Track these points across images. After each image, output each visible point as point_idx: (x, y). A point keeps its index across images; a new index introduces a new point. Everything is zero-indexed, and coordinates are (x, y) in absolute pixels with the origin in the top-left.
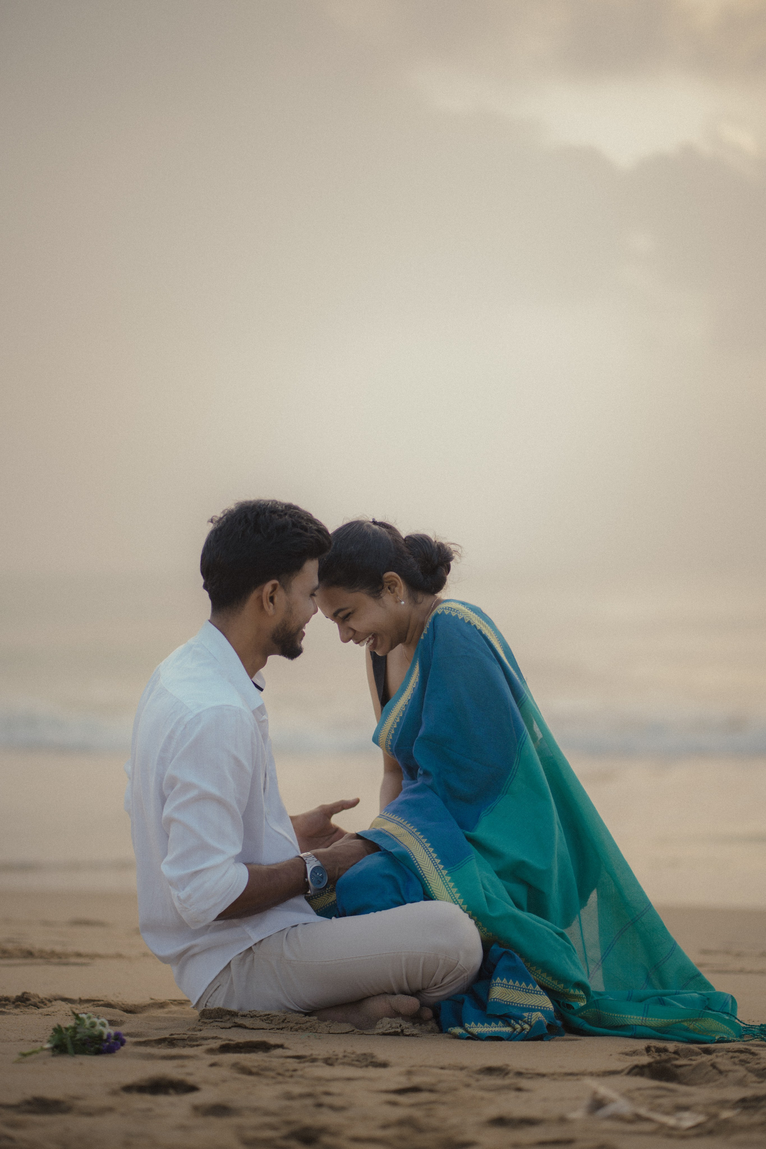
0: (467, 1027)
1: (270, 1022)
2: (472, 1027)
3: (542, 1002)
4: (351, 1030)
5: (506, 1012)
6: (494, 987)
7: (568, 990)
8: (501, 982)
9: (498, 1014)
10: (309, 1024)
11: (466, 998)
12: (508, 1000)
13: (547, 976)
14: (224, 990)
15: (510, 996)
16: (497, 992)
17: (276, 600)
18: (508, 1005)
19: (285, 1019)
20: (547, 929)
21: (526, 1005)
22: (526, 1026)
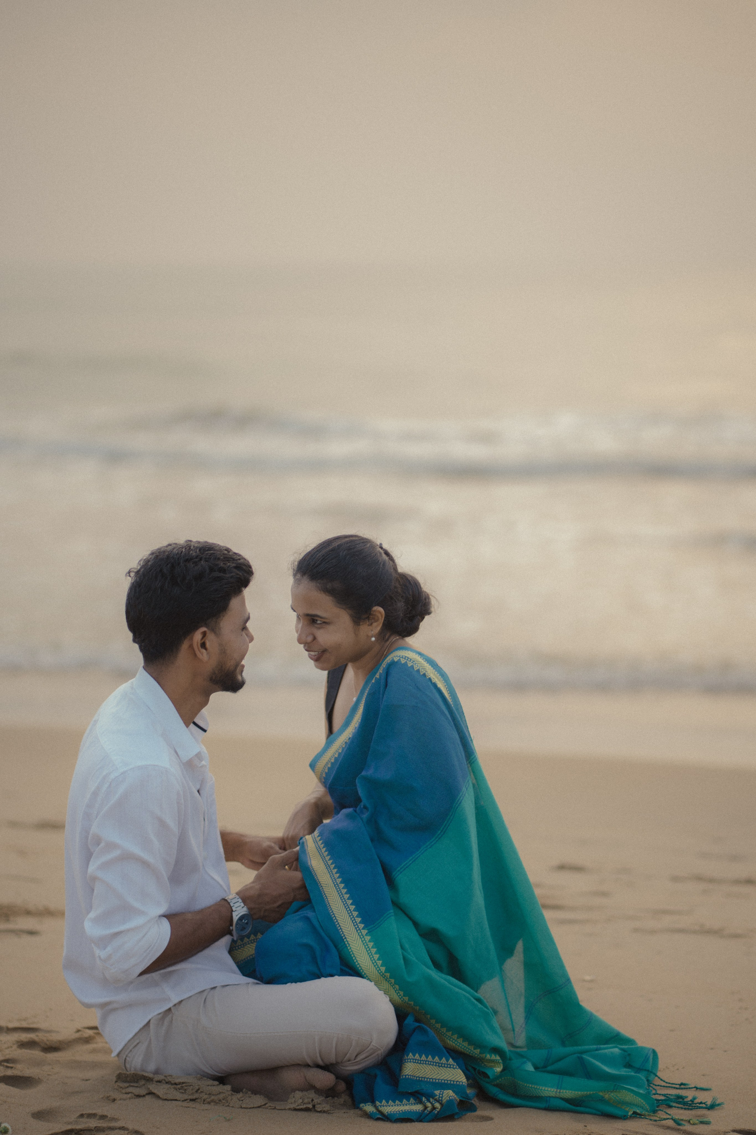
0: (378, 1105)
1: (183, 1092)
2: (383, 1106)
3: (455, 1076)
4: (263, 1104)
5: (417, 1089)
6: (406, 1063)
7: (484, 1055)
8: (413, 1058)
9: (409, 1091)
10: (221, 1096)
11: (378, 1072)
12: (421, 1076)
13: (463, 1041)
14: (143, 1047)
15: (422, 1072)
16: (408, 1068)
17: (208, 645)
18: (419, 1081)
19: (199, 1089)
20: (465, 993)
21: (439, 1080)
22: (437, 1105)
